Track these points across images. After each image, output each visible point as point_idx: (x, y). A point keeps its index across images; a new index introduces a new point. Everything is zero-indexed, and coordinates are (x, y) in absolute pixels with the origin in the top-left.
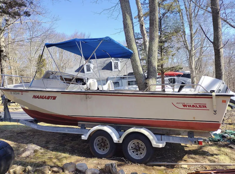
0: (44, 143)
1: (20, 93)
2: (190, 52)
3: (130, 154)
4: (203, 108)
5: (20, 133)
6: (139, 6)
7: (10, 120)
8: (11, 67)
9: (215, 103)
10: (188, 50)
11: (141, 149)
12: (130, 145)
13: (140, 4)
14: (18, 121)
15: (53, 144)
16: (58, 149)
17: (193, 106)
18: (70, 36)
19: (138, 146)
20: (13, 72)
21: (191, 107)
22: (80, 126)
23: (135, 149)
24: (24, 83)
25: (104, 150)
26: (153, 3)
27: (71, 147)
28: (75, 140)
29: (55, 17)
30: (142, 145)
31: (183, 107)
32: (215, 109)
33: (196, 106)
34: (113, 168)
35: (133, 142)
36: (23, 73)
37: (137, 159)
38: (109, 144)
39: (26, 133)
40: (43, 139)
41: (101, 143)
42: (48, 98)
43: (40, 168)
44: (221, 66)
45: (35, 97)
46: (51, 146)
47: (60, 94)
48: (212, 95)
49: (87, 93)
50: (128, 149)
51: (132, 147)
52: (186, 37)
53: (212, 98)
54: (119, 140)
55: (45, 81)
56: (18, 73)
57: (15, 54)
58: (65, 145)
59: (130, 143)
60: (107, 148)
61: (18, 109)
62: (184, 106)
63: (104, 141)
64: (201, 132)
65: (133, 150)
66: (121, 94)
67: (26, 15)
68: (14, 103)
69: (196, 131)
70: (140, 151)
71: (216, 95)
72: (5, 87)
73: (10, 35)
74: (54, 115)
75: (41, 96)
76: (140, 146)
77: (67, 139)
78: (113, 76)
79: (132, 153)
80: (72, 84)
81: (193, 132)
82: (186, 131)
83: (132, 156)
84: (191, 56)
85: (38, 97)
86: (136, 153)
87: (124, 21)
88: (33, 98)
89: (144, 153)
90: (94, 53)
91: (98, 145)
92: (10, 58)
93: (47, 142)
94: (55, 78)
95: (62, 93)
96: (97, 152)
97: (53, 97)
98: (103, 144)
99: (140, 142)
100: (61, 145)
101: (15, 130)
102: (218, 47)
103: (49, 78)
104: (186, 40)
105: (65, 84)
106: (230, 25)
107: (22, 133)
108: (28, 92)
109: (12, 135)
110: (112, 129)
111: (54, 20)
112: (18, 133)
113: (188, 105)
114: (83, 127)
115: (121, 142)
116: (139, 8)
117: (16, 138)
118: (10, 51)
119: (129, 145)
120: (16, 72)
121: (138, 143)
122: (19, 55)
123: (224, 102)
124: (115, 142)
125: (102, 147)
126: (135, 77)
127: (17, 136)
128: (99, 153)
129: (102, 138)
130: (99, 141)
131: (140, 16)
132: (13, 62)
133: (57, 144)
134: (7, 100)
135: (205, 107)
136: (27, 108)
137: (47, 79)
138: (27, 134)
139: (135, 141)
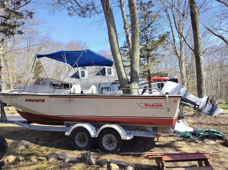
0: (34, 140)
1: (15, 97)
2: (180, 58)
3: (104, 146)
4: (160, 107)
5: (14, 133)
6: (125, 19)
7: (6, 122)
8: (10, 74)
9: (168, 103)
10: (178, 56)
11: (113, 142)
12: (105, 139)
13: (125, 16)
14: (12, 122)
15: (42, 141)
16: (46, 145)
17: (153, 106)
18: (67, 43)
19: (111, 139)
20: (11, 79)
21: (151, 106)
22: (66, 125)
23: (108, 142)
24: (18, 88)
25: (83, 144)
26: (134, 18)
27: (58, 143)
28: (62, 138)
29: (51, 27)
30: (114, 139)
31: (145, 107)
32: (168, 108)
33: (155, 105)
34: (87, 156)
35: (106, 136)
36: (20, 79)
37: (110, 150)
38: (87, 139)
39: (19, 132)
40: (34, 137)
41: (81, 138)
42: (38, 101)
43: (29, 157)
44: (201, 71)
45: (27, 100)
46: (40, 143)
47: (48, 97)
48: (165, 97)
49: (70, 96)
50: (103, 142)
51: (106, 141)
52: (175, 44)
53: (166, 99)
54: (95, 135)
55: (36, 86)
56: (15, 80)
57: (13, 61)
58: (53, 142)
59: (104, 137)
60: (86, 142)
61: (14, 114)
62: (146, 105)
63: (83, 136)
64: (162, 127)
65: (107, 143)
66: (98, 97)
67: (20, 33)
68: (10, 106)
69: (159, 126)
70: (112, 143)
71: (169, 97)
72: (1, 92)
73: (8, 43)
74: (43, 115)
75: (32, 99)
76: (112, 139)
77: (55, 137)
78: (106, 81)
79: (106, 145)
80: (58, 88)
81: (156, 127)
82: (151, 127)
83: (106, 148)
84: (180, 62)
85: (29, 100)
86: (109, 145)
87: (109, 33)
88: (25, 101)
89: (115, 145)
90: (76, 63)
91: (79, 140)
92: (8, 65)
93: (38, 140)
94: (44, 84)
95: (49, 97)
96: (78, 145)
97: (42, 100)
98: (82, 139)
99: (112, 136)
100: (49, 141)
101: (10, 130)
102: (198, 55)
103: (39, 84)
104: (176, 47)
105: (53, 89)
106: (213, 33)
107: (15, 132)
108: (21, 96)
109: (7, 134)
110: (90, 126)
111: (50, 30)
112: (12, 133)
113: (149, 105)
114: (69, 126)
115: (97, 136)
116: (125, 20)
117: (10, 136)
118: (8, 59)
119: (103, 139)
120: (13, 78)
121: (111, 137)
122: (16, 63)
123: (175, 101)
124: (92, 136)
125: (82, 142)
126: (120, 82)
127: (11, 135)
128: (79, 146)
129: (82, 134)
130: (79, 136)
131: (126, 27)
132: (11, 69)
133: (45, 141)
134: (4, 104)
135: (162, 105)
136: (21, 110)
137: (38, 85)
138: (21, 133)
139: (109, 135)
